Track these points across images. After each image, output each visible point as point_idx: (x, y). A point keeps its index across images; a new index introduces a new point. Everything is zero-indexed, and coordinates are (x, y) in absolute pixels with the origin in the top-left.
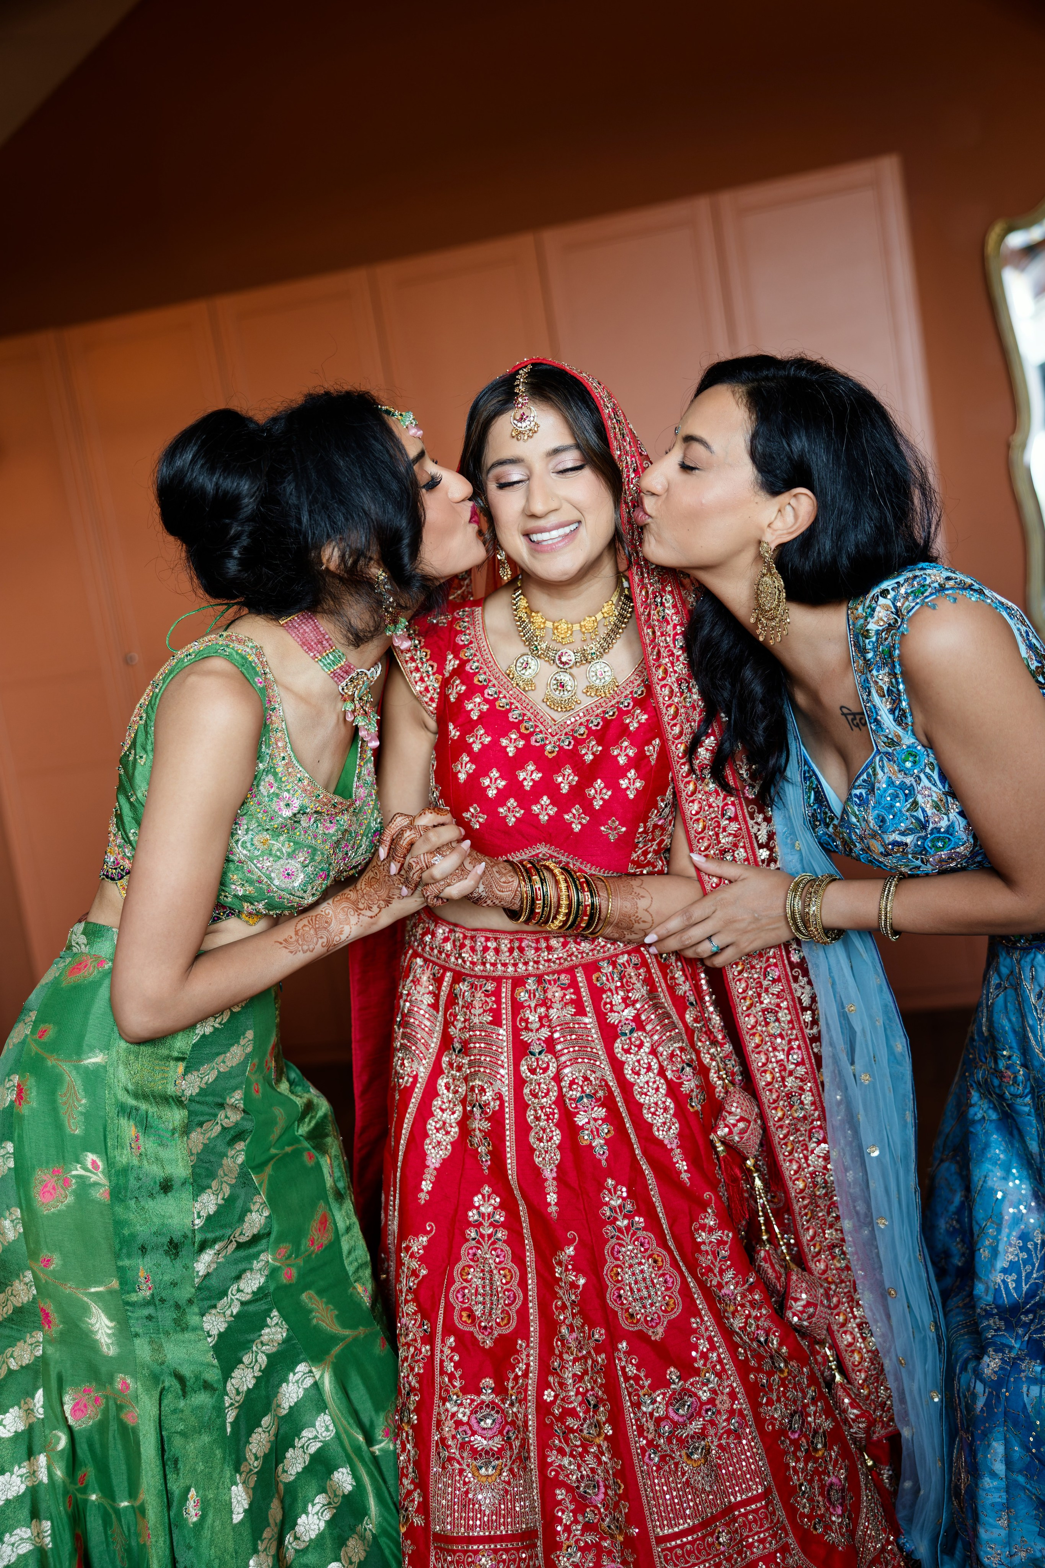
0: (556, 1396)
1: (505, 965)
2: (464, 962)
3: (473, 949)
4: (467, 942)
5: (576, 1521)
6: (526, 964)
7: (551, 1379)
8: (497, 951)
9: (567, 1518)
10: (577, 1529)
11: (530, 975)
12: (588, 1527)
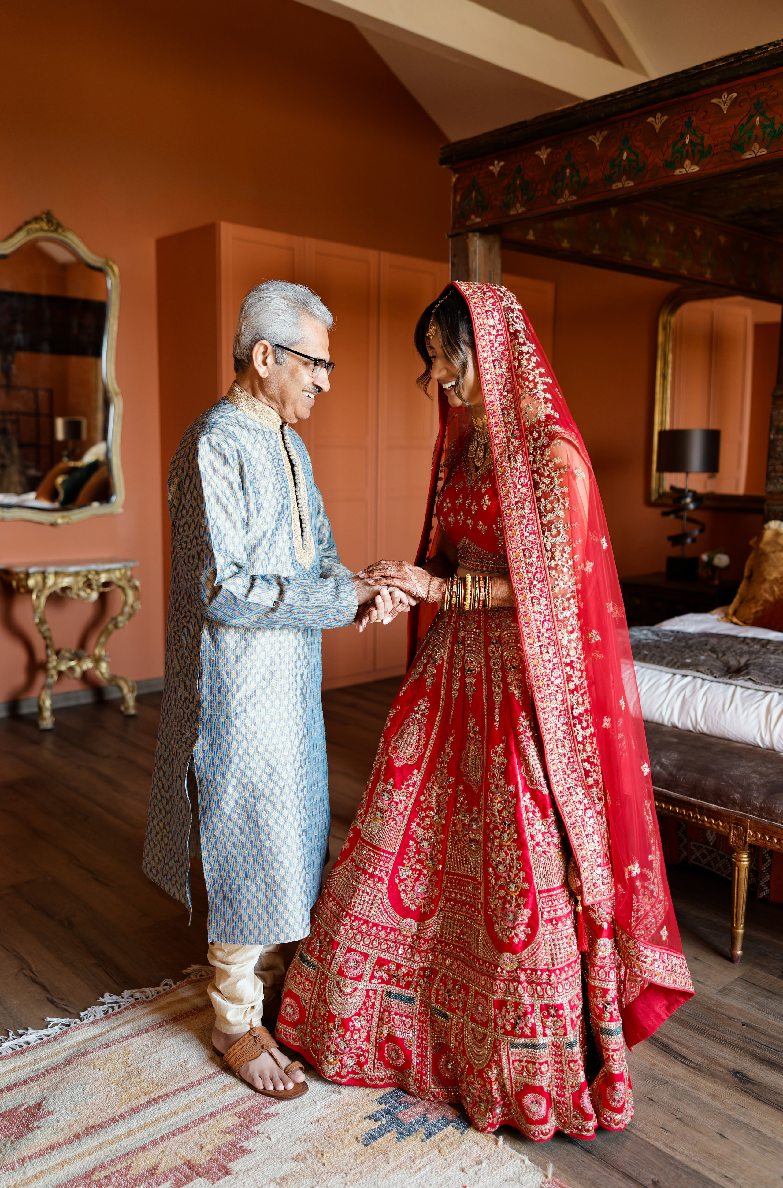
0: (426, 800)
5: (414, 857)
7: (425, 791)
9: (411, 854)
10: (413, 860)
12: (419, 861)
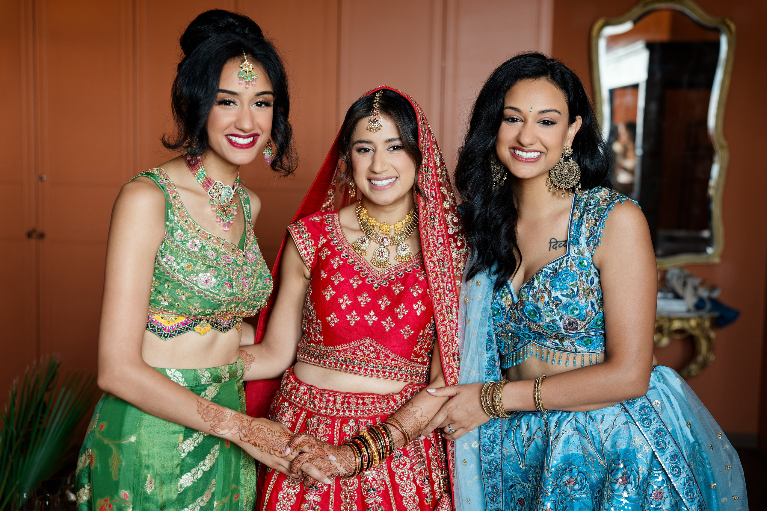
1: (338, 411)
2: (315, 406)
3: (321, 400)
4: (318, 396)
6: (350, 411)
8: (335, 402)
11: (351, 418)
